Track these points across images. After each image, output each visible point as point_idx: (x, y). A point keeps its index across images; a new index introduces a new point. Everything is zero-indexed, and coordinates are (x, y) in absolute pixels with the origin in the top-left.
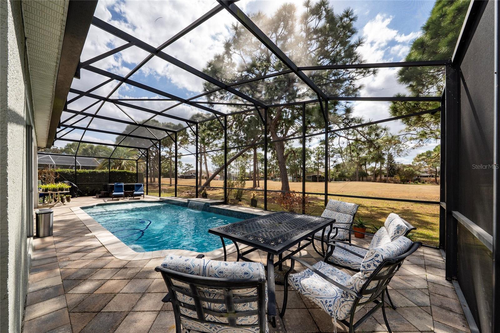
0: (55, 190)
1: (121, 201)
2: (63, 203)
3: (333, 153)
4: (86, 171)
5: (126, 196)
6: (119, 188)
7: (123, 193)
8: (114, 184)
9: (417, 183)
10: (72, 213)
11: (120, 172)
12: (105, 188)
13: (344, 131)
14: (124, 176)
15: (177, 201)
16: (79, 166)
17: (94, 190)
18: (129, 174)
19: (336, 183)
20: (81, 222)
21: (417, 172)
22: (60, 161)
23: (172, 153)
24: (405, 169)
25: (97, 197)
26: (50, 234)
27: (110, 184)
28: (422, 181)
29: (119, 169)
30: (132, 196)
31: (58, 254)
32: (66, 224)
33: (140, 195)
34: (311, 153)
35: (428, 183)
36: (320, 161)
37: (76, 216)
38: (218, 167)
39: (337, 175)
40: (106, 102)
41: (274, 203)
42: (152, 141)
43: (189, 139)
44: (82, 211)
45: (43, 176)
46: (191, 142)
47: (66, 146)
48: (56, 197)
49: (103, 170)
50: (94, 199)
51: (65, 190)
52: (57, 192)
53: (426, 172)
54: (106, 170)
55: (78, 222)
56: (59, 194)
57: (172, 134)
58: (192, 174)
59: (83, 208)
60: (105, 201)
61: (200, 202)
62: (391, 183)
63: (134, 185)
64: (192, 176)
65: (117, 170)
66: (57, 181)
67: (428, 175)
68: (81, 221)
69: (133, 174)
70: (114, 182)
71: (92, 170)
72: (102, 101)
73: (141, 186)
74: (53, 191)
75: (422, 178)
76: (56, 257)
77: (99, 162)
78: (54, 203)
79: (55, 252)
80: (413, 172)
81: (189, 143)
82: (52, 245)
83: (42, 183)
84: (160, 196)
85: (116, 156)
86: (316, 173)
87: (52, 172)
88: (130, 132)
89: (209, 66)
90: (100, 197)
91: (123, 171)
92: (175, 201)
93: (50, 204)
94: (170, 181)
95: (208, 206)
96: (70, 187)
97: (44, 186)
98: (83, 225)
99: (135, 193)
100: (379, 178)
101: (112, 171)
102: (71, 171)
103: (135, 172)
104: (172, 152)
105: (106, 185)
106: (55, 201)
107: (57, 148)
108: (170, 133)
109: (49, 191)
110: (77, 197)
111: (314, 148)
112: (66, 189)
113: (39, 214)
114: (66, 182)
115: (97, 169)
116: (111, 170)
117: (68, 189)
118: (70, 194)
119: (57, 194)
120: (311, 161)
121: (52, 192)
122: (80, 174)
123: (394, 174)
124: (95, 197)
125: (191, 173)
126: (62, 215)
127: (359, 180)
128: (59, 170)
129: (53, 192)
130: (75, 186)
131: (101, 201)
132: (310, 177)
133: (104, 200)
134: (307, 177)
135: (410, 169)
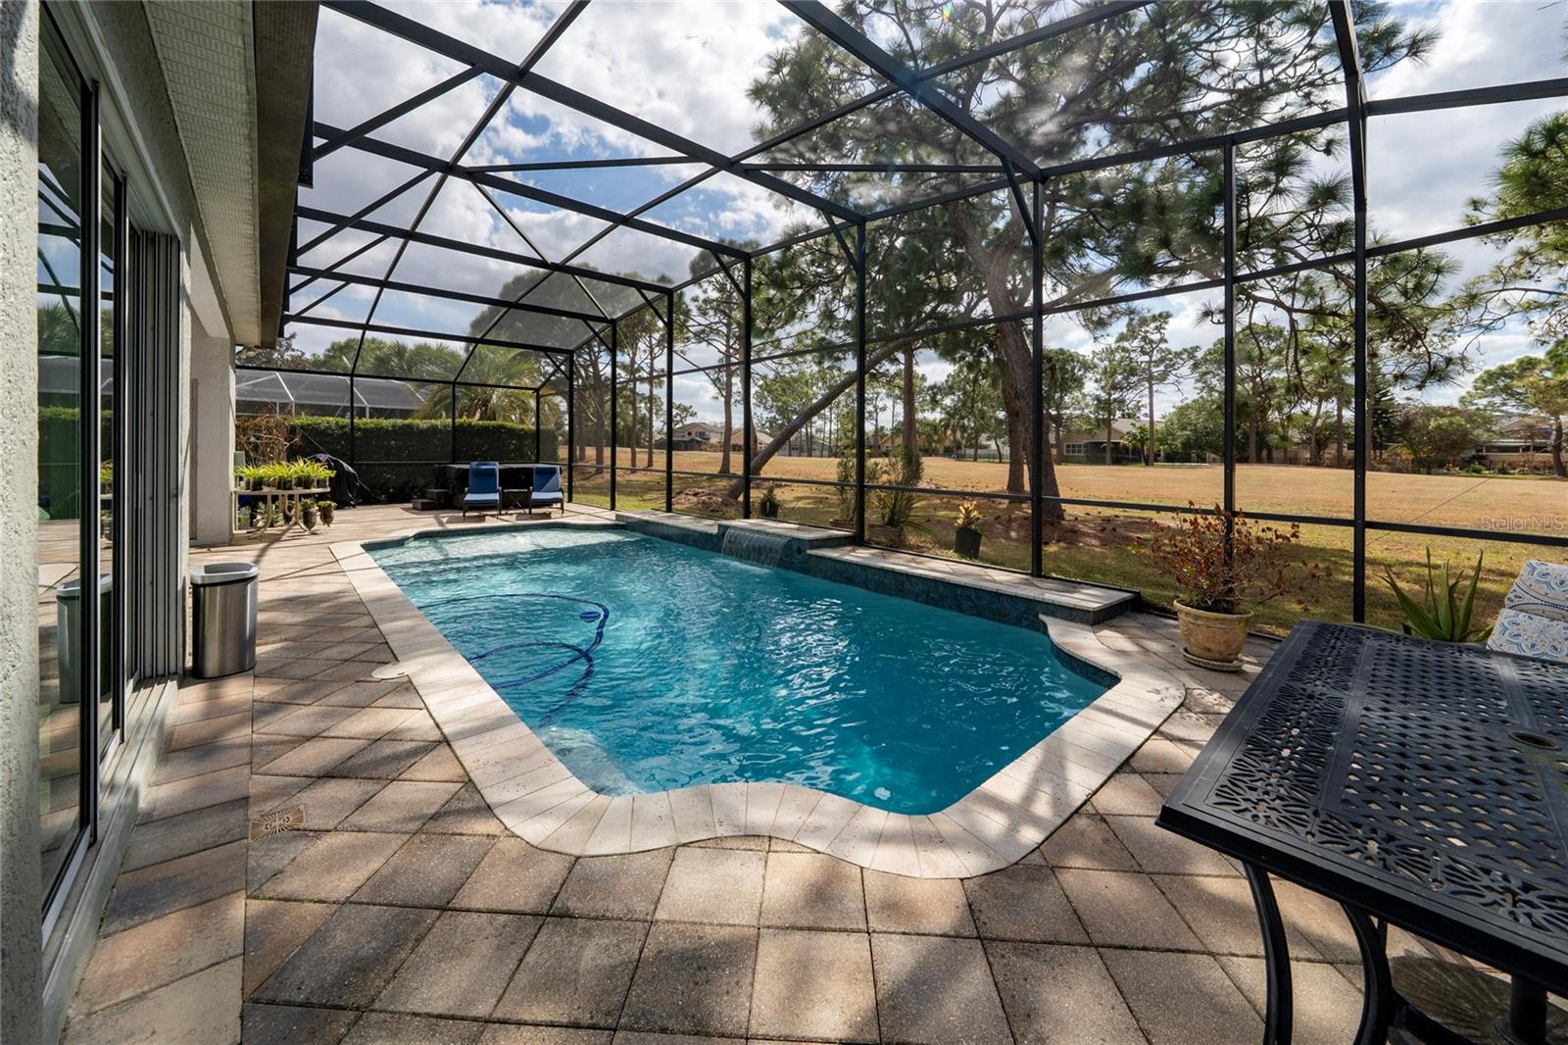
0: (285, 484)
1: (490, 522)
2: (309, 527)
3: (1162, 368)
4: (385, 423)
5: (506, 504)
6: (485, 481)
7: (496, 497)
8: (467, 467)
9: (1478, 472)
10: (334, 567)
11: (486, 428)
12: (441, 477)
13: (1269, 279)
14: (497, 441)
15: (678, 528)
16: (364, 408)
17: (406, 484)
18: (511, 432)
19: (1174, 467)
20: (362, 609)
21: (1480, 431)
22: (310, 393)
23: (638, 370)
24: (1433, 424)
25: (414, 508)
26: (243, 664)
27: (457, 466)
28: (1499, 466)
29: (481, 418)
30: (524, 506)
31: (257, 784)
32: (310, 617)
33: (548, 503)
34: (1087, 366)
35: (1523, 473)
36: (1116, 395)
37: (345, 579)
38: (773, 415)
39: (1178, 443)
40: (450, 178)
41: (1008, 538)
42: (591, 323)
43: (691, 323)
44: (368, 559)
45: (253, 439)
46: (696, 335)
47: (329, 351)
48: (290, 509)
49: (433, 421)
50: (407, 515)
51: (315, 483)
52: (290, 492)
53: (1512, 433)
54: (444, 421)
55: (352, 609)
56: (297, 498)
57: (656, 299)
58: (693, 436)
59: (370, 547)
60: (441, 524)
61: (767, 534)
62: (1379, 470)
63: (531, 469)
64: (692, 440)
65: (476, 420)
66: (292, 455)
67: (1520, 443)
68: (361, 603)
69: (526, 432)
70: (468, 460)
71: (399, 422)
72: (438, 175)
73: (552, 472)
74: (279, 488)
75: (1494, 456)
76: (244, 801)
77: (421, 397)
78: (284, 528)
79: (246, 770)
80: (1465, 434)
81: (688, 339)
82: (240, 723)
83: (249, 461)
84: (613, 508)
85: (471, 376)
86: (1102, 436)
87: (278, 426)
88: (520, 294)
89: (777, 71)
90: (426, 508)
91: (493, 423)
92: (673, 527)
93: (270, 531)
94: (630, 455)
95: (799, 551)
96: (333, 474)
97: (251, 472)
98: (367, 621)
99: (536, 496)
100: (1331, 451)
101: (461, 425)
102: (337, 423)
103: (530, 424)
104: (636, 366)
105: (444, 470)
106: (287, 519)
107: (303, 354)
108: (651, 295)
109: (269, 486)
110: (354, 506)
111: (1094, 352)
112: (318, 481)
113: (204, 586)
114: (323, 457)
115: (417, 418)
116: (458, 421)
117: (325, 481)
118: (332, 496)
119: (291, 497)
120: (1084, 396)
121: (274, 491)
122: (366, 431)
123: (1390, 440)
124: (410, 505)
125: (690, 434)
126: (302, 573)
127: (1259, 461)
128: (305, 419)
129: (280, 492)
130: (351, 469)
131: (428, 522)
132: (1080, 446)
133: (437, 518)
134: (1068, 446)
135: (1451, 423)
